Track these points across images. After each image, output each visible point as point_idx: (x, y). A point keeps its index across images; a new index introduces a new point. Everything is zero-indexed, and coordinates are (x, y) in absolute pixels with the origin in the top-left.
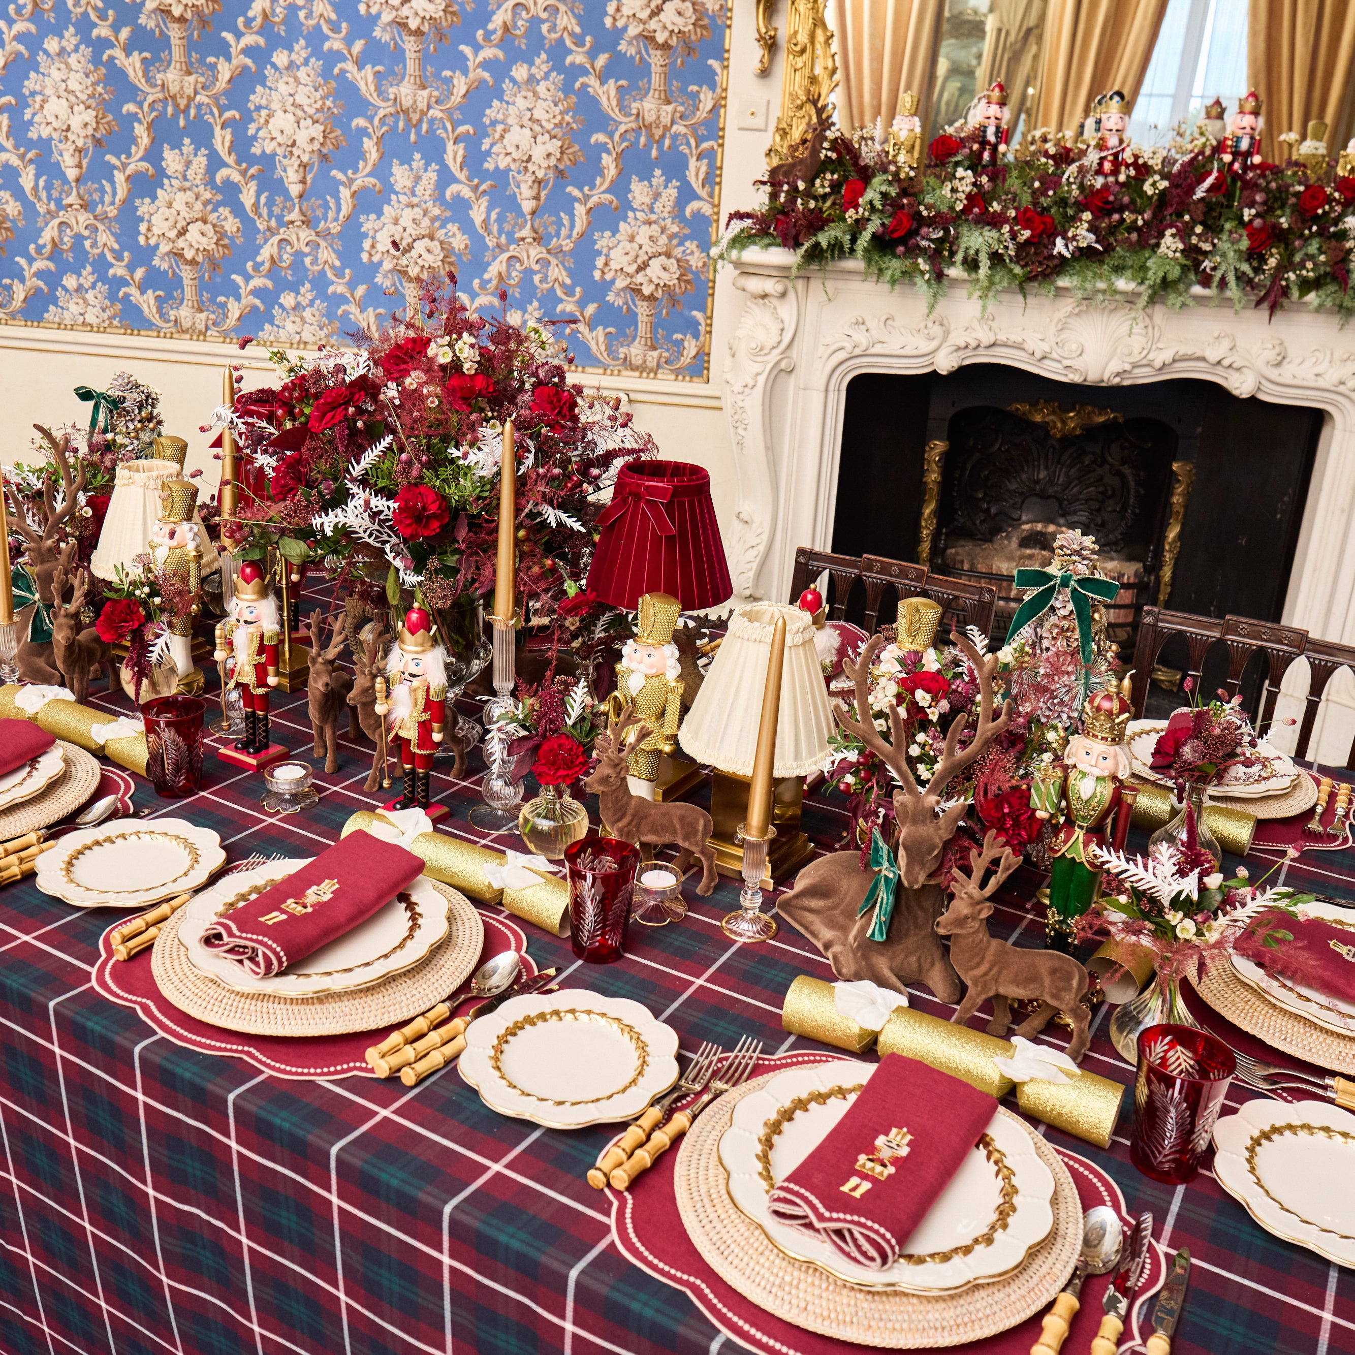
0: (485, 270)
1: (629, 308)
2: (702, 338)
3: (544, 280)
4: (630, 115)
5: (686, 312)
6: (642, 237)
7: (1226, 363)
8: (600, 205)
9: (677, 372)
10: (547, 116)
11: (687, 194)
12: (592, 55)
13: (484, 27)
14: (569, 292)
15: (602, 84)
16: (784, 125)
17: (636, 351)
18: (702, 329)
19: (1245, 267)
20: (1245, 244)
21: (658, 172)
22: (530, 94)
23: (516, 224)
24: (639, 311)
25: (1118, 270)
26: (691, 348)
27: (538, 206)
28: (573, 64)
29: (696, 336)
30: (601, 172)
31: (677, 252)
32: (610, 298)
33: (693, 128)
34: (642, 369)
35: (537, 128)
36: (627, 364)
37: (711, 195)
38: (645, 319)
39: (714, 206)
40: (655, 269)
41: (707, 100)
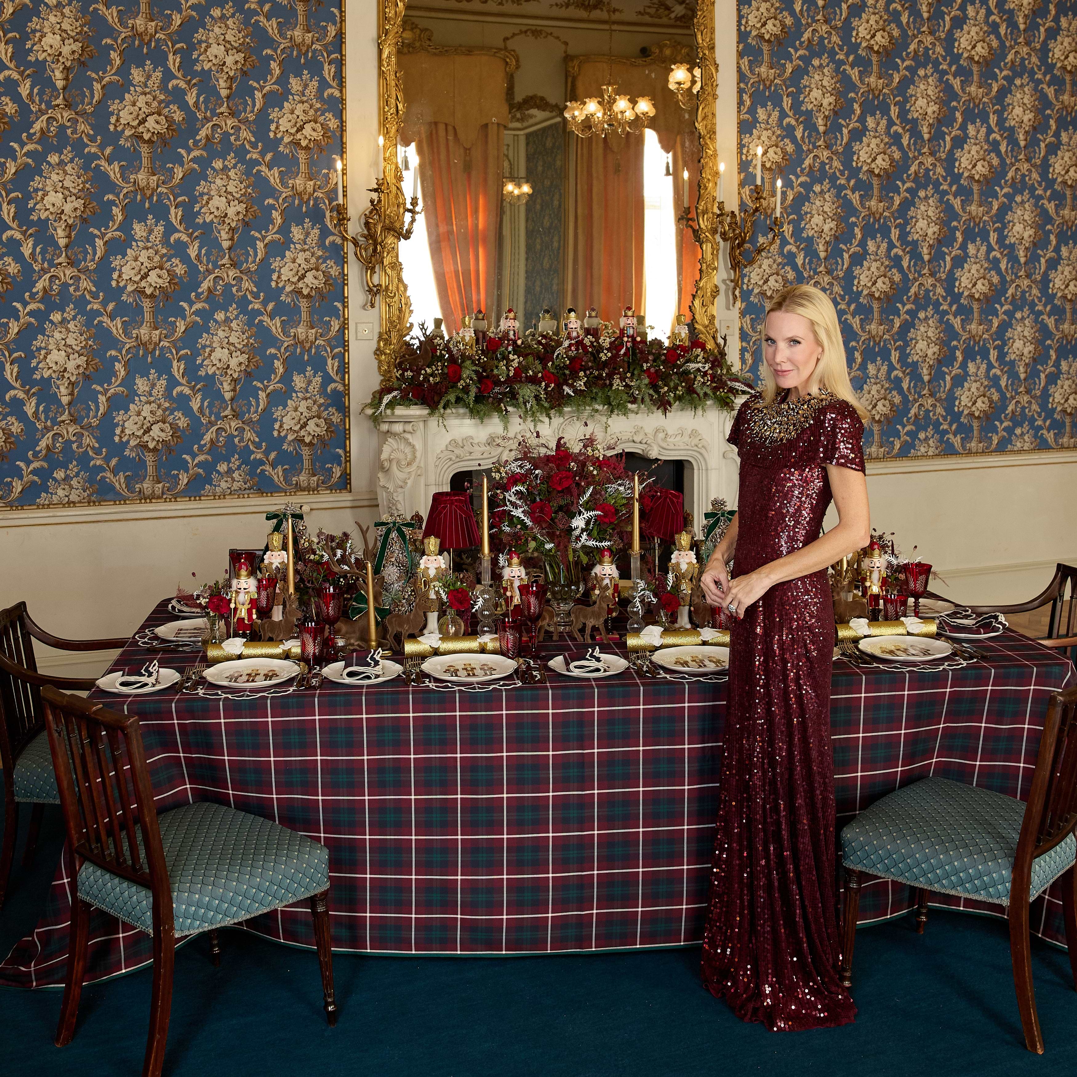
0: (202, 439)
1: (297, 452)
2: (343, 465)
3: (241, 440)
4: (290, 336)
5: (332, 450)
6: (302, 408)
7: (644, 441)
8: (274, 391)
9: (331, 488)
10: (238, 341)
11: (327, 380)
12: (265, 303)
13: (196, 291)
14: (258, 446)
15: (272, 320)
16: (385, 336)
17: (303, 478)
18: (343, 459)
19: (651, 392)
20: (646, 381)
21: (309, 368)
22: (227, 328)
23: (221, 407)
24: (304, 453)
25: (594, 399)
26: (337, 472)
27: (235, 396)
28: (253, 309)
29: (339, 464)
30: (274, 371)
31: (325, 414)
32: (285, 447)
33: (328, 341)
34: (309, 489)
35: (232, 348)
36: (299, 488)
37: (343, 379)
38: (308, 457)
39: (344, 385)
40: (311, 426)
41: (335, 325)
